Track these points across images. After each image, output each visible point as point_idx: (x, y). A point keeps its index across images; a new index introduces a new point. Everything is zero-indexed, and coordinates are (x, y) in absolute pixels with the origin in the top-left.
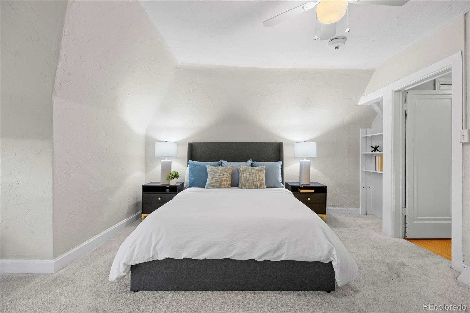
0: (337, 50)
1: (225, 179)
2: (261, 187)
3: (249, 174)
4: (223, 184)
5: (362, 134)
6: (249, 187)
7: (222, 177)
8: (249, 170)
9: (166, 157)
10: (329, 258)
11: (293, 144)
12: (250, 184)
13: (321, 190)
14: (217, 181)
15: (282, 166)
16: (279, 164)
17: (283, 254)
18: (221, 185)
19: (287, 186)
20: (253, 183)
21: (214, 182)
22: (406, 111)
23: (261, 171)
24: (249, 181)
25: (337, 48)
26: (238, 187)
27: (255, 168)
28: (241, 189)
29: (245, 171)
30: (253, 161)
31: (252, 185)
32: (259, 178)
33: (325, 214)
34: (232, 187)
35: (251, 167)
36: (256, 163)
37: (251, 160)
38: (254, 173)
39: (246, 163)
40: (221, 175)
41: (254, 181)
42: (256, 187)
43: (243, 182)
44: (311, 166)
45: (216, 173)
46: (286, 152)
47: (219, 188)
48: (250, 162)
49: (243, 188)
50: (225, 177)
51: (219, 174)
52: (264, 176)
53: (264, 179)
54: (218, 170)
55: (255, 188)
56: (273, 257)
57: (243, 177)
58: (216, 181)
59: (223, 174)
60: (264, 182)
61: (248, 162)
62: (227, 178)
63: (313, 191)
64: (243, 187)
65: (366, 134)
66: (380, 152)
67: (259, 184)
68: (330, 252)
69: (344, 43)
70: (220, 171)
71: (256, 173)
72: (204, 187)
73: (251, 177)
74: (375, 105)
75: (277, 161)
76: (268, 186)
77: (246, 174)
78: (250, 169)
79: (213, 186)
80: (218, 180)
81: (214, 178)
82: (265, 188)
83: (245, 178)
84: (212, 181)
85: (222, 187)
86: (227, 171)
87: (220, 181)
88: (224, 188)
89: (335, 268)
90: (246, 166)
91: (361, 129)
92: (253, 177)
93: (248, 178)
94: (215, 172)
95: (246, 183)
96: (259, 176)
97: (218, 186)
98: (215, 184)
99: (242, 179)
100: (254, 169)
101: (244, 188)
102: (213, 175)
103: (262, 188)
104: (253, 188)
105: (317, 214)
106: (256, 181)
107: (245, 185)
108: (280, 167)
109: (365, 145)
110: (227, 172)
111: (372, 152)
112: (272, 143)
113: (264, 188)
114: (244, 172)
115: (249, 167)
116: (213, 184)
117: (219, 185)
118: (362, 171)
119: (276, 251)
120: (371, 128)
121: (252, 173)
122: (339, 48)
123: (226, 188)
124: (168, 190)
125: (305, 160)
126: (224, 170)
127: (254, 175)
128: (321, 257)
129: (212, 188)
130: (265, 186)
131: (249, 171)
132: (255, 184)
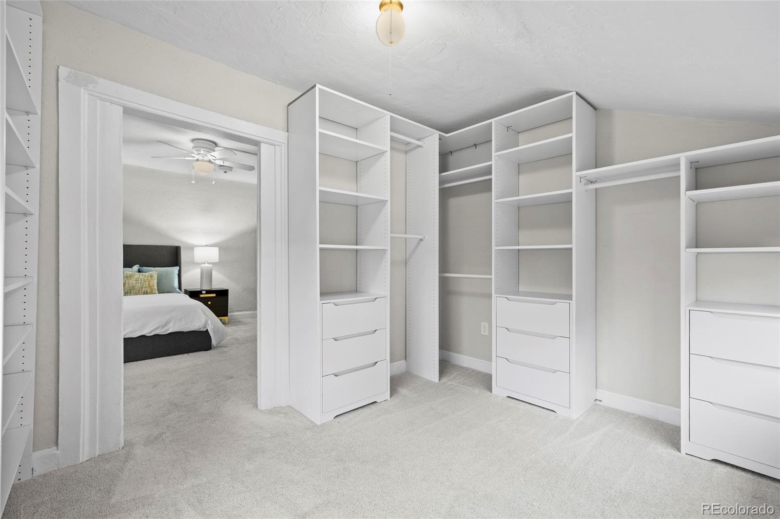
2: (152, 293)
3: (136, 280)
6: (136, 294)
10: (206, 327)
11: (191, 248)
12: (138, 291)
13: (223, 294)
15: (180, 271)
16: (176, 269)
17: (170, 328)
19: (186, 292)
23: (151, 276)
24: (136, 288)
25: (225, 172)
27: (144, 274)
29: (130, 277)
30: (140, 266)
31: (140, 292)
32: (149, 284)
33: (227, 316)
35: (138, 273)
36: (145, 268)
37: (138, 265)
39: (131, 269)
41: (142, 288)
42: (146, 293)
43: (128, 289)
44: (213, 272)
46: (184, 256)
48: (136, 267)
52: (156, 282)
53: (156, 285)
55: (144, 294)
56: (162, 331)
60: (156, 288)
61: (133, 267)
63: (214, 295)
67: (149, 291)
68: (206, 323)
71: (145, 279)
73: (138, 283)
75: (173, 267)
77: (131, 280)
78: (137, 275)
83: (131, 285)
89: (210, 332)
90: (132, 272)
92: (141, 283)
95: (131, 289)
96: (149, 282)
100: (142, 275)
105: (217, 317)
106: (146, 287)
107: (131, 292)
108: (177, 272)
112: (166, 247)
113: (155, 294)
115: (136, 273)
119: (163, 326)
121: (140, 279)
125: (206, 265)
127: (143, 281)
128: (199, 326)
130: (157, 292)
131: (136, 277)
132: (143, 290)
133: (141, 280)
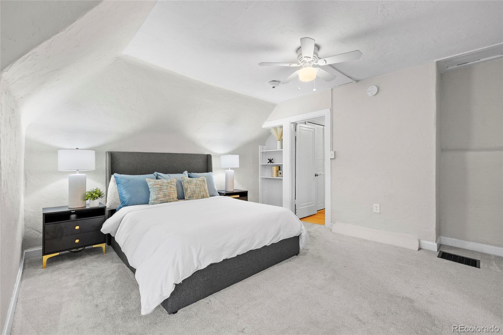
0: (274, 88)
1: (173, 192)
3: (195, 185)
4: (171, 197)
5: (260, 149)
7: (170, 190)
8: (194, 181)
9: (77, 170)
12: (198, 194)
14: (165, 195)
16: (212, 175)
18: (170, 199)
20: (200, 193)
21: (162, 196)
22: (296, 137)
24: (196, 192)
25: (274, 87)
26: (184, 199)
28: (189, 201)
30: (188, 172)
32: (204, 188)
34: (179, 199)
35: (191, 179)
36: (193, 174)
38: (199, 184)
40: (168, 188)
42: (203, 197)
43: (190, 193)
45: (163, 187)
47: (168, 202)
48: (186, 172)
49: (191, 200)
50: (172, 190)
51: (166, 187)
52: (207, 186)
53: (207, 189)
54: (163, 183)
57: (189, 189)
58: (163, 195)
59: (170, 187)
60: (208, 192)
61: (184, 173)
62: (174, 191)
63: (238, 196)
64: (190, 198)
65: (263, 150)
66: (273, 163)
67: (204, 194)
69: (278, 85)
70: (166, 184)
71: (201, 184)
72: (147, 203)
73: (197, 188)
74: (272, 129)
76: (211, 195)
77: (192, 185)
79: (161, 201)
80: (166, 193)
81: (161, 192)
82: (209, 197)
83: (192, 190)
84: (160, 196)
85: (171, 201)
86: (173, 183)
87: (168, 194)
88: (173, 201)
91: (260, 146)
92: (199, 187)
93: (195, 189)
94: (161, 186)
97: (166, 200)
98: (164, 199)
99: (189, 191)
101: (193, 199)
102: (159, 189)
103: (207, 198)
104: (199, 199)
106: (203, 191)
107: (193, 197)
109: (262, 158)
110: (173, 185)
111: (268, 163)
114: (190, 184)
115: (189, 179)
116: (160, 198)
117: (168, 199)
118: (261, 178)
120: (265, 145)
122: (275, 87)
123: (175, 201)
124: (73, 216)
125: (230, 170)
126: (170, 183)
127: (200, 186)
129: (160, 203)
132: (201, 194)
133: (198, 185)
